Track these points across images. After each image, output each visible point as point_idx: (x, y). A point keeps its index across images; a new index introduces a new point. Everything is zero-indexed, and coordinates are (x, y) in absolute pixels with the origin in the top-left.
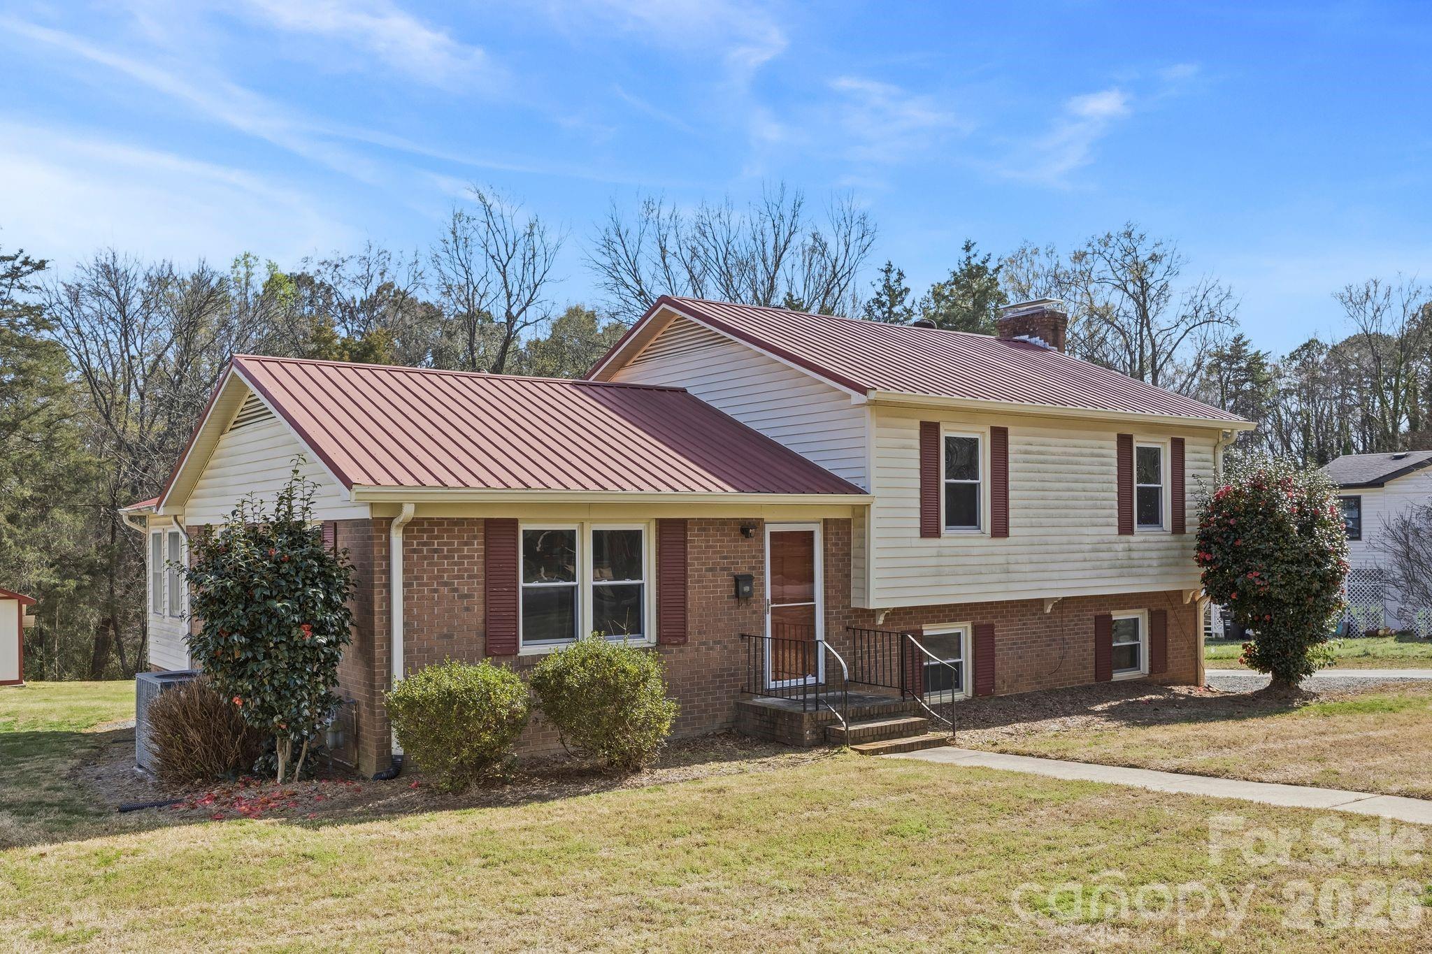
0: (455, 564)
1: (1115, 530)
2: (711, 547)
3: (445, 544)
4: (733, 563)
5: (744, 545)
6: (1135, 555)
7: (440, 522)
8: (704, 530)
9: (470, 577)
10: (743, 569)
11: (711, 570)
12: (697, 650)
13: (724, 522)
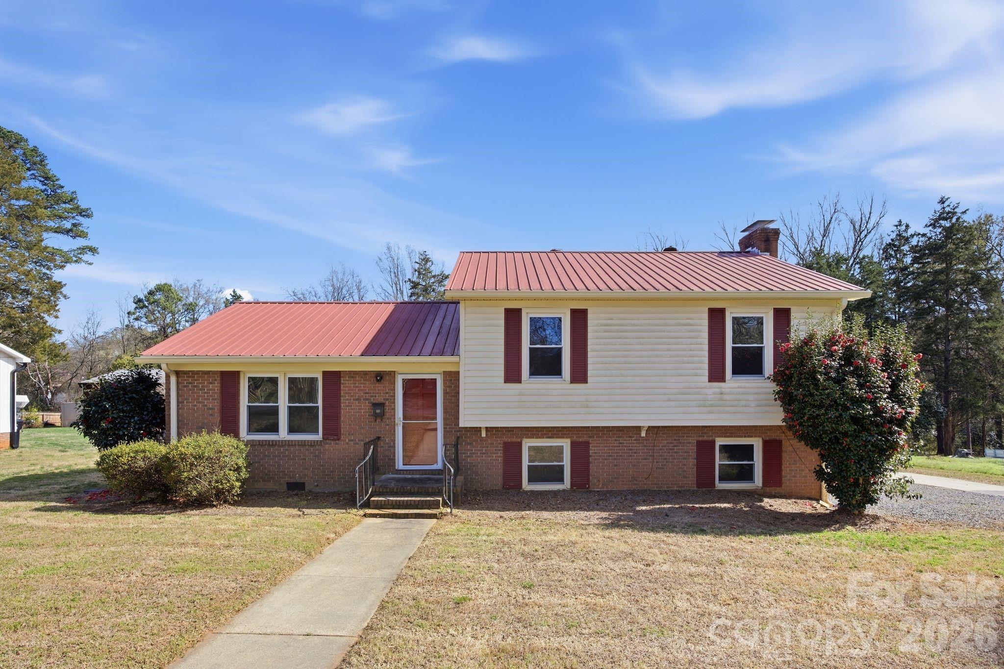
0: (205, 393)
1: (706, 379)
2: (357, 387)
3: (201, 383)
4: (372, 396)
5: (380, 386)
6: (725, 397)
7: (198, 372)
8: (353, 377)
9: (213, 399)
10: (379, 399)
11: (357, 400)
12: (347, 443)
13: (366, 373)
